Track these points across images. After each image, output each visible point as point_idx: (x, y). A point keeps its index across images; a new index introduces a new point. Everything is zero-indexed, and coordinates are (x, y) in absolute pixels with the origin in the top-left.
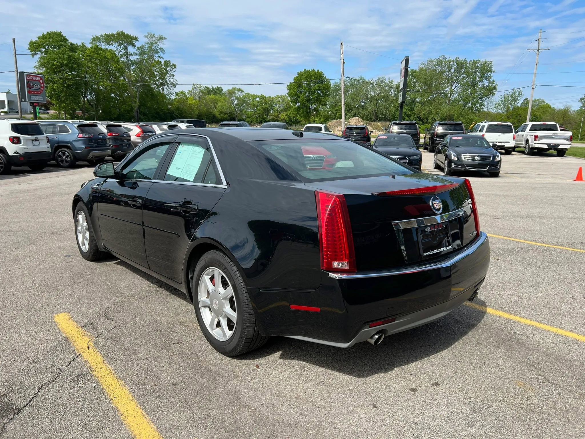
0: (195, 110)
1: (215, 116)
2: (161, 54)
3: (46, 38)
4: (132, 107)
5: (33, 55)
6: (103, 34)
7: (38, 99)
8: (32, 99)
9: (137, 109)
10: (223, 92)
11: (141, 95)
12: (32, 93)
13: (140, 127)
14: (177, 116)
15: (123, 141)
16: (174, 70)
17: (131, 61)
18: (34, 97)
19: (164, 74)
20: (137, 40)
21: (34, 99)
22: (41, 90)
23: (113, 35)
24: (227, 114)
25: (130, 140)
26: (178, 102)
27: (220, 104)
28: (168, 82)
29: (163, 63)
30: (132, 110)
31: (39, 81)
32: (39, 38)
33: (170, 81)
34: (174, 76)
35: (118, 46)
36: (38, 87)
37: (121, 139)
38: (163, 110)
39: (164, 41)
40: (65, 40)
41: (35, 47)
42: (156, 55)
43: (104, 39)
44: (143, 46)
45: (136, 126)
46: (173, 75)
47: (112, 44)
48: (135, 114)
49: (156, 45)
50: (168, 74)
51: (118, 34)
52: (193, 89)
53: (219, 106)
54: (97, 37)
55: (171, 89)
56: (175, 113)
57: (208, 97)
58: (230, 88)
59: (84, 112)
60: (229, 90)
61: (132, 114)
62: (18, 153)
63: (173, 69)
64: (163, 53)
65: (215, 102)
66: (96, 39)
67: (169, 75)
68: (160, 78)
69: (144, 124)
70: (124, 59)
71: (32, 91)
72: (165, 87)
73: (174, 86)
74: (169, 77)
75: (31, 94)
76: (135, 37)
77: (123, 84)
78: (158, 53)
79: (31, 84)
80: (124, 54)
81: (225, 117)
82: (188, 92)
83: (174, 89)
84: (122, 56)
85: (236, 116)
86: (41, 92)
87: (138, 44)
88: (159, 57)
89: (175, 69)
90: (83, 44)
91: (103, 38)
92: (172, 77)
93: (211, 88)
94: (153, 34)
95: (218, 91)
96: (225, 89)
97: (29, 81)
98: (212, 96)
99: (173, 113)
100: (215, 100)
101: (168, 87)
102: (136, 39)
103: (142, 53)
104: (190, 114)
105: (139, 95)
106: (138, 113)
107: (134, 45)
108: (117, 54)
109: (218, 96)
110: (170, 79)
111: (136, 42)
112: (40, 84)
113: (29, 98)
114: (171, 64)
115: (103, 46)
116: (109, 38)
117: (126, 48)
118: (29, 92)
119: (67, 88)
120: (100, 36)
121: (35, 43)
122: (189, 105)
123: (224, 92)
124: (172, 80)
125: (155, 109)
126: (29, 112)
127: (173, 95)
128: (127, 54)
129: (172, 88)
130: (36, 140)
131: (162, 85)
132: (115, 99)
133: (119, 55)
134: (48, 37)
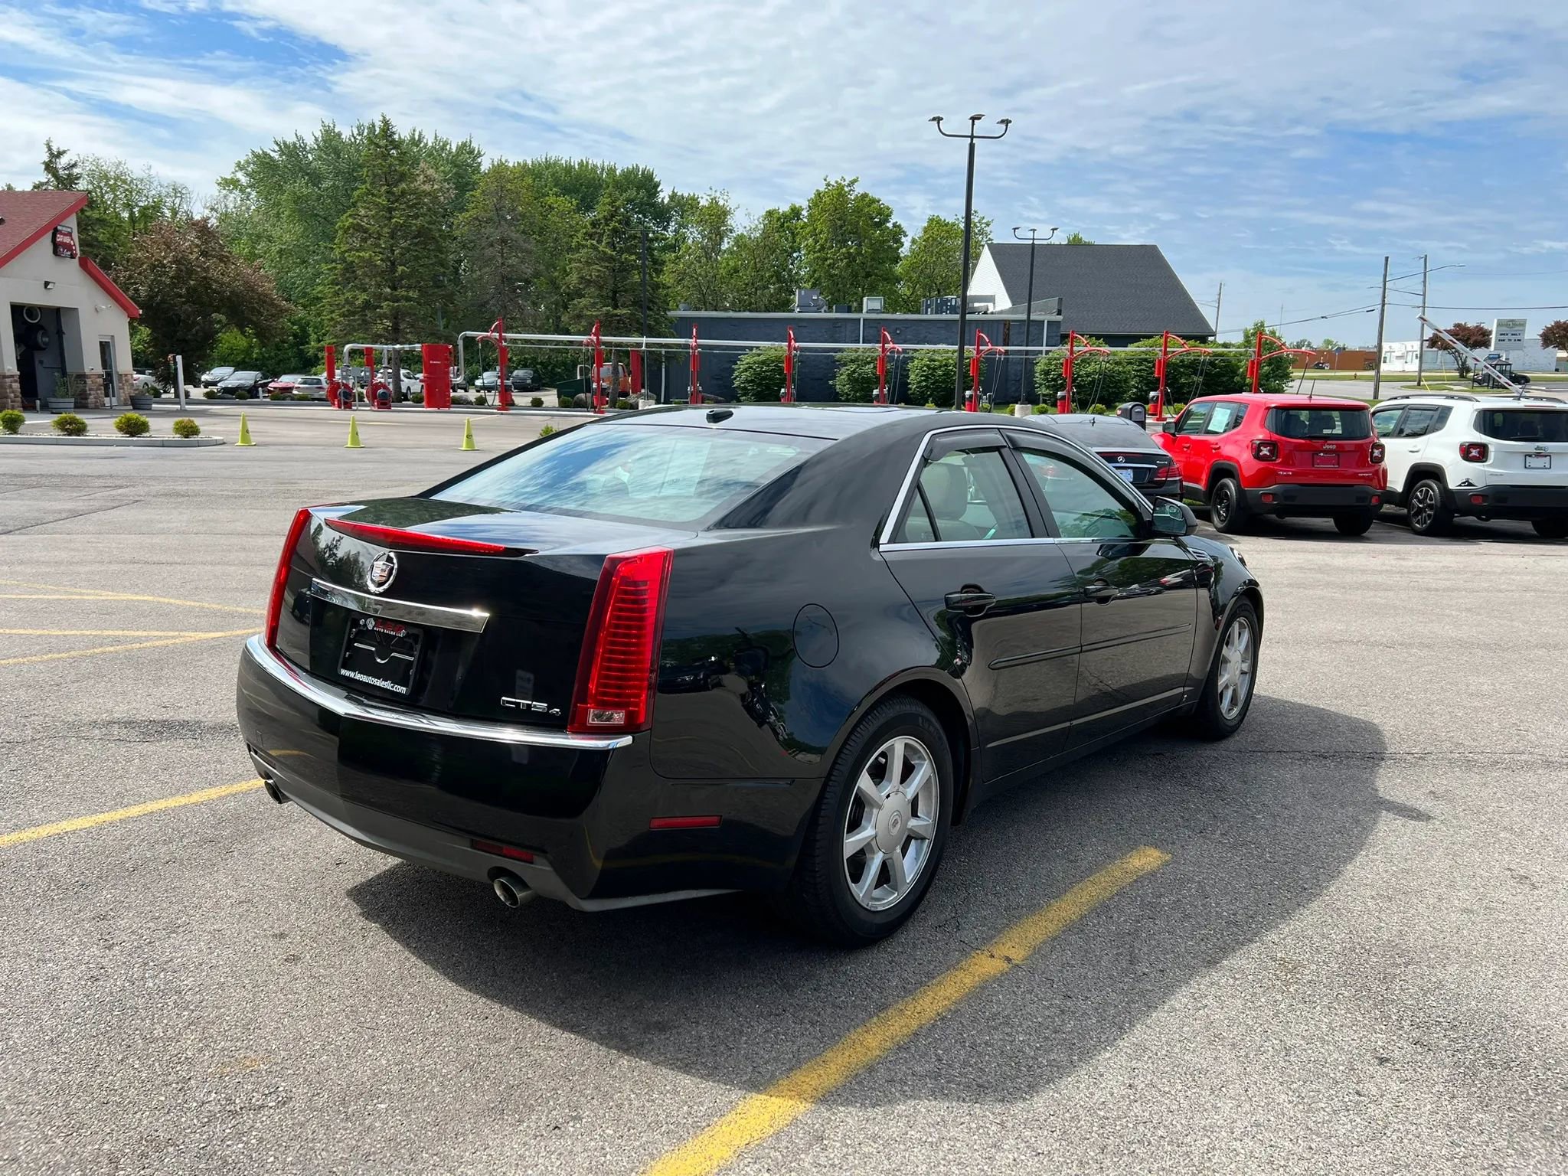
62: (1470, 484)
130: (1538, 455)
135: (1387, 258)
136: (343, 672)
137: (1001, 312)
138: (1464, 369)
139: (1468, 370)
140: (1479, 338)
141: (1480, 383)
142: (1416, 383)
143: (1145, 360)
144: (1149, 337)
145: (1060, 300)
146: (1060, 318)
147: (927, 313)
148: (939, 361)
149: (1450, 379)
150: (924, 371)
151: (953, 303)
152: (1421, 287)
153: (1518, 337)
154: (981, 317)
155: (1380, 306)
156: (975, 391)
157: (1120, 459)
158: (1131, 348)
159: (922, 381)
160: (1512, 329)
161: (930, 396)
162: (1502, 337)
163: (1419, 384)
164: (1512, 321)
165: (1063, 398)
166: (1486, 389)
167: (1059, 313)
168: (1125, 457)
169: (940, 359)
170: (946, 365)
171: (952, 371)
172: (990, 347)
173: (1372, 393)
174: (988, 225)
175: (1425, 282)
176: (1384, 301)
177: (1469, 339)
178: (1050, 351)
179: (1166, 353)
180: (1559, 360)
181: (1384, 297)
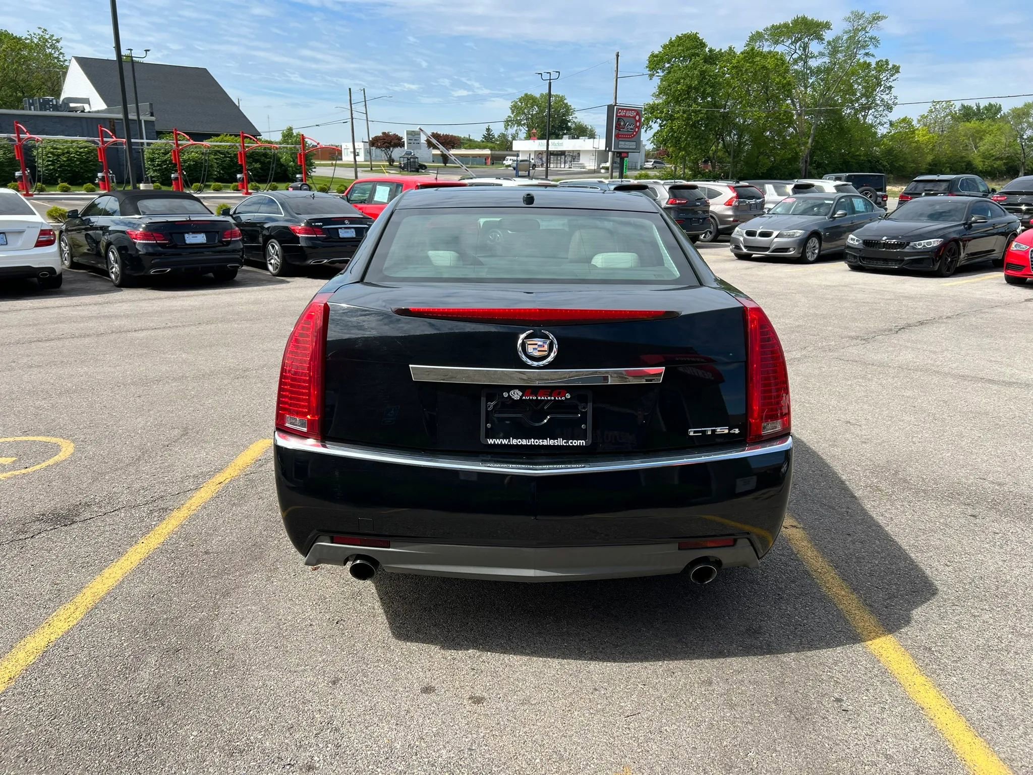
0: (927, 153)
1: (971, 165)
2: (871, 49)
3: (674, 46)
4: (797, 153)
5: (651, 76)
6: (769, 27)
7: (628, 147)
8: (620, 146)
9: (807, 156)
10: (1002, 112)
11: (820, 130)
12: (621, 137)
13: (734, 189)
14: (884, 166)
15: (696, 213)
16: (894, 77)
17: (810, 68)
18: (623, 143)
19: (872, 86)
20: (829, 28)
21: (623, 147)
22: (635, 131)
23: (786, 26)
24: (1001, 159)
25: (707, 212)
26: (893, 138)
27: (988, 139)
28: (878, 102)
29: (873, 65)
30: (795, 158)
31: (635, 117)
32: (665, 47)
33: (882, 100)
34: (892, 89)
35: (792, 44)
36: (631, 127)
37: (693, 209)
38: (858, 155)
39: (881, 23)
40: (703, 45)
41: (655, 62)
42: (863, 52)
43: (770, 35)
44: (838, 38)
45: (729, 186)
46: (890, 88)
47: (783, 41)
48: (801, 165)
49: (864, 33)
50: (881, 86)
51: (796, 22)
52: (931, 111)
53: (985, 145)
54: (758, 33)
55: (881, 115)
56: (881, 161)
57: (964, 127)
58: (1019, 103)
59: (715, 163)
60: (1015, 110)
61: (795, 166)
63: (892, 76)
64: (876, 46)
65: (978, 136)
66: (757, 37)
67: (882, 88)
68: (863, 95)
69: (747, 184)
70: (799, 67)
71: (621, 135)
72: (870, 112)
73: (889, 108)
74: (882, 91)
75: (620, 139)
76: (827, 22)
77: (785, 112)
78: (864, 47)
79: (622, 124)
80: (800, 58)
81: (995, 166)
82: (919, 118)
83: (889, 114)
84: (796, 62)
85: (1023, 163)
86: (634, 135)
87: (828, 35)
88: (867, 54)
89: (897, 75)
90: (730, 48)
91: (769, 33)
92: (887, 92)
93: (975, 108)
94: (861, 13)
95: (993, 111)
96: (1007, 107)
97: (619, 119)
98: (973, 124)
99: (878, 161)
100: (978, 132)
101: (877, 111)
102: (827, 26)
103: (834, 51)
104: (913, 162)
105: (816, 128)
106: (808, 164)
107: (820, 38)
108: (788, 58)
109: (988, 122)
110: (882, 96)
111: (827, 31)
112: (634, 123)
113: (616, 146)
114: (890, 66)
115: (766, 47)
116: (778, 33)
117: (805, 47)
118: (617, 136)
119: (694, 125)
120: (764, 30)
121: (657, 56)
122: (914, 145)
123: (1004, 113)
124: (886, 97)
125: (842, 155)
126: (639, 168)
127: (885, 126)
128: (807, 56)
129: (886, 112)
131: (866, 108)
132: (772, 140)
133: (791, 59)
134: (676, 45)
135: (350, 89)
136: (491, 441)
137: (98, 112)
138: (391, 161)
139: (393, 161)
140: (396, 141)
141: (403, 168)
142: (370, 169)
143: (219, 151)
144: (218, 135)
145: (151, 105)
146: (153, 119)
147: (30, 109)
148: (60, 149)
149: (384, 166)
150: (50, 157)
151: (55, 103)
152: (364, 109)
153: (418, 142)
154: (79, 114)
155: (351, 120)
156: (106, 173)
157: (346, 222)
158: (206, 143)
159: (50, 165)
160: (414, 136)
161: (59, 177)
162: (411, 141)
163: (371, 169)
164: (413, 131)
165: (176, 179)
166: (407, 173)
167: (152, 115)
168: (349, 221)
169: (62, 147)
170: (68, 152)
171: (74, 157)
172: (115, 139)
173: (354, 175)
174: (58, 41)
175: (366, 105)
176: (352, 117)
177: (391, 142)
178: (152, 143)
179: (244, 147)
180: (434, 155)
181: (352, 114)
